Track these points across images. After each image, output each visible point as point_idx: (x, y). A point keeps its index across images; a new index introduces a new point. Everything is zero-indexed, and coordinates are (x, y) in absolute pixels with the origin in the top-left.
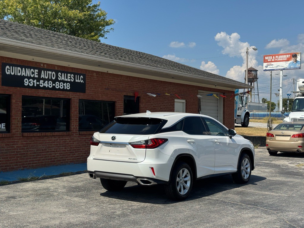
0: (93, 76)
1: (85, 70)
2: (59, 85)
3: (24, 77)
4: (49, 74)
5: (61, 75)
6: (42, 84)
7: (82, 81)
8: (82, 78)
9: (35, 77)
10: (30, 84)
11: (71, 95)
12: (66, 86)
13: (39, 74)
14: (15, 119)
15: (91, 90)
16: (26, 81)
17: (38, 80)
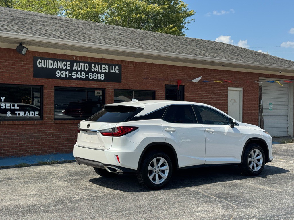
0: (130, 66)
1: (120, 61)
2: (93, 76)
3: (56, 69)
4: (82, 66)
5: (94, 66)
6: (74, 76)
7: (117, 72)
8: (118, 68)
9: (67, 69)
10: (62, 75)
11: (105, 85)
12: (100, 76)
13: (72, 66)
14: (47, 107)
15: (127, 80)
16: (58, 73)
17: (71, 71)
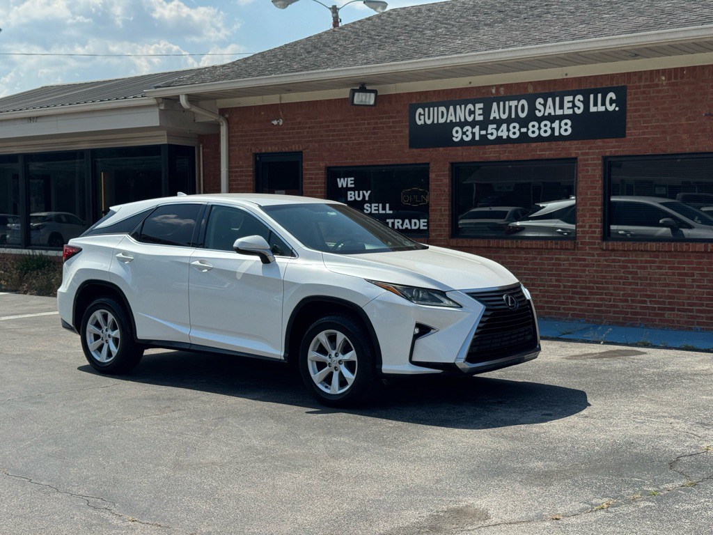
0: (657, 85)
1: (623, 74)
2: (539, 129)
3: (453, 124)
4: (510, 107)
5: (542, 102)
6: (492, 134)
7: (611, 108)
8: (614, 98)
9: (476, 119)
10: (464, 137)
11: (574, 149)
12: (560, 127)
13: (487, 111)
14: (435, 210)
15: (647, 127)
16: (457, 132)
17: (484, 125)
